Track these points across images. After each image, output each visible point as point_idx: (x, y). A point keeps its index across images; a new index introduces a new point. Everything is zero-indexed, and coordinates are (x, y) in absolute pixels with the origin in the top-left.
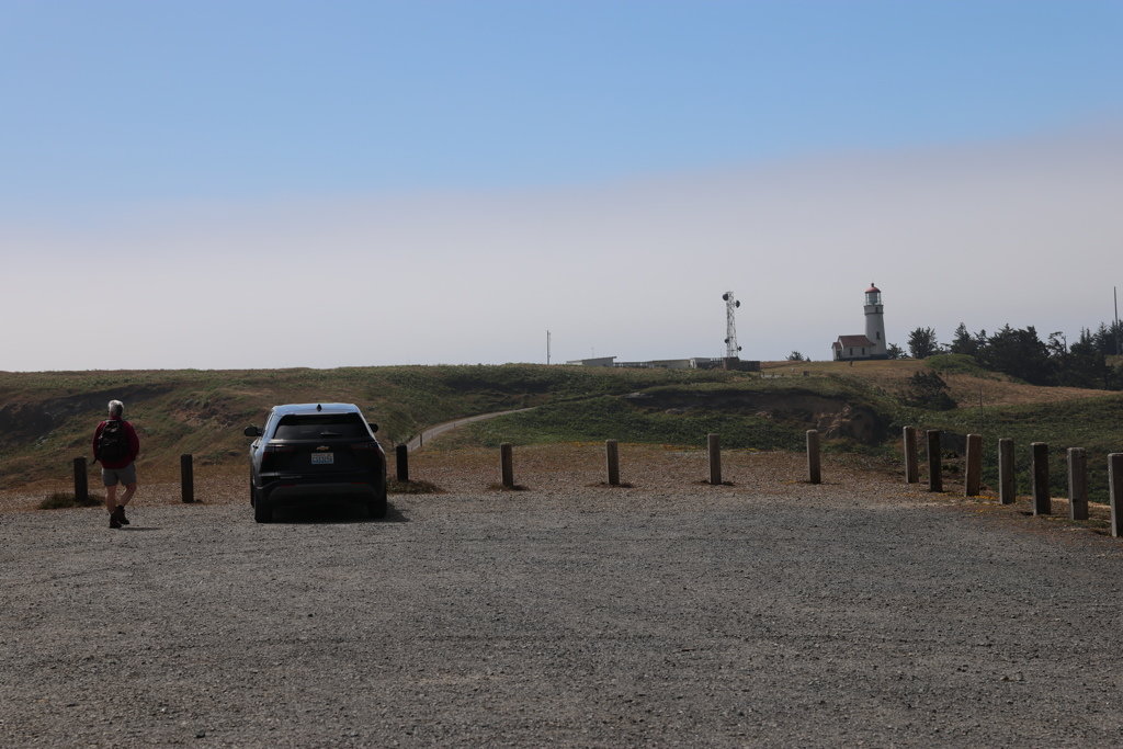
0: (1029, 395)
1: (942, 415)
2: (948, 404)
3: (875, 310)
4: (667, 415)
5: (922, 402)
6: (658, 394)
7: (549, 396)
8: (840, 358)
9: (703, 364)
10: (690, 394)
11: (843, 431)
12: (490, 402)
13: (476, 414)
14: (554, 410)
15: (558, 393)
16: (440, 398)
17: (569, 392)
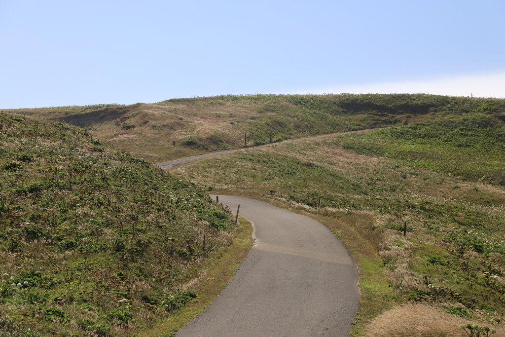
12: (374, 120)
13: (359, 129)
14: (428, 125)
15: (437, 113)
16: (330, 116)
17: (448, 113)
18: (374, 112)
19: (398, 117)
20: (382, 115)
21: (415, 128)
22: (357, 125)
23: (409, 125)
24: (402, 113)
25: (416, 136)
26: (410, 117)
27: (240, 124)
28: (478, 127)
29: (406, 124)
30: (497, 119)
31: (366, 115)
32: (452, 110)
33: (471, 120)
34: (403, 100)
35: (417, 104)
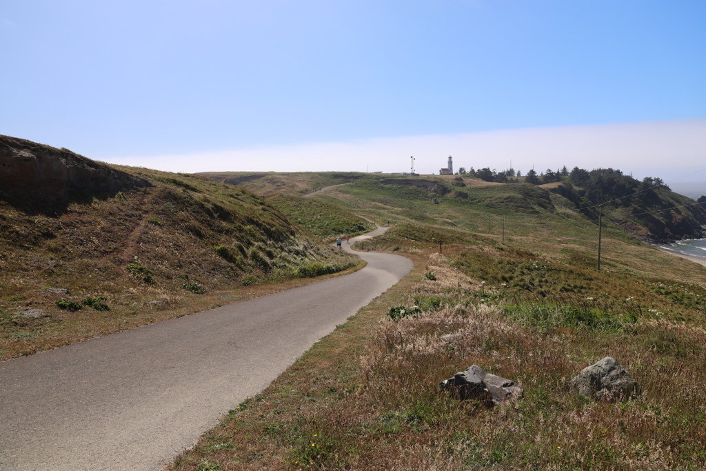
0: (485, 184)
1: (461, 188)
2: (464, 185)
3: (450, 163)
4: (389, 186)
5: (458, 184)
6: (388, 180)
7: (359, 180)
8: (441, 174)
9: (405, 174)
10: (395, 180)
11: (434, 191)
14: (360, 183)
16: (330, 180)
17: (365, 179)
20: (345, 179)
22: (339, 183)
23: (354, 183)
24: (352, 178)
25: (357, 187)
26: (354, 180)
31: (342, 179)
34: (353, 174)
35: (356, 175)
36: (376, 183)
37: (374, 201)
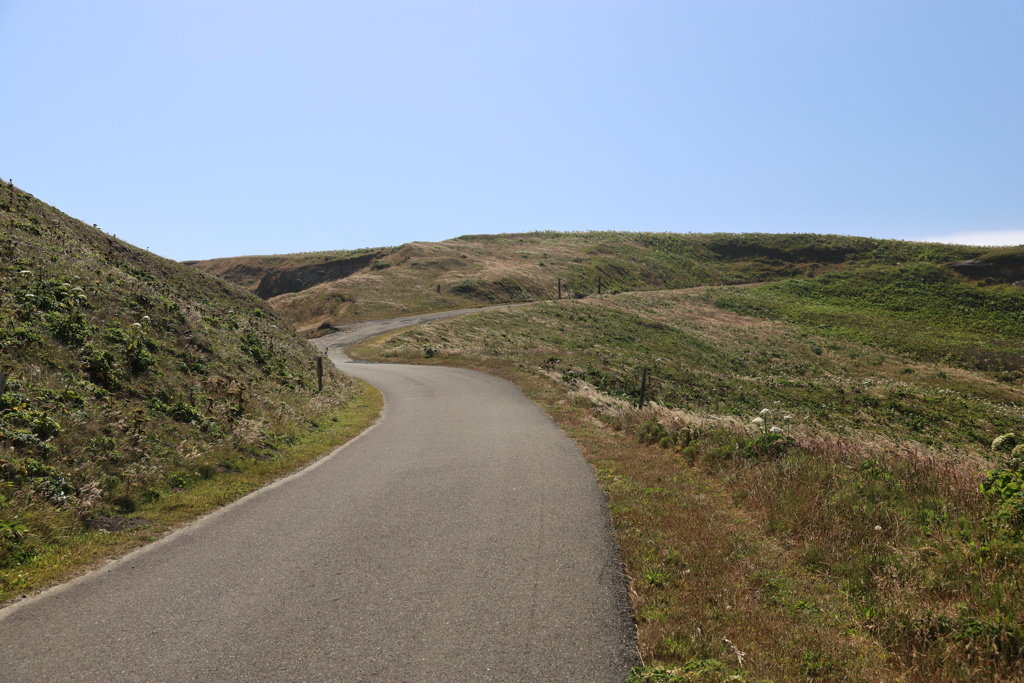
4: (1014, 288)
12: (763, 270)
13: (741, 283)
14: (846, 278)
15: (858, 262)
16: (696, 263)
17: (875, 263)
18: (762, 258)
19: (798, 266)
20: (775, 264)
21: (826, 282)
22: (738, 277)
23: (817, 278)
24: (804, 261)
25: (827, 293)
26: (817, 267)
27: (555, 267)
28: (924, 282)
29: (811, 275)
30: (952, 270)
31: (751, 263)
32: (881, 258)
33: (913, 271)
34: (807, 242)
35: (827, 248)
36: (933, 277)
37: (924, 354)
